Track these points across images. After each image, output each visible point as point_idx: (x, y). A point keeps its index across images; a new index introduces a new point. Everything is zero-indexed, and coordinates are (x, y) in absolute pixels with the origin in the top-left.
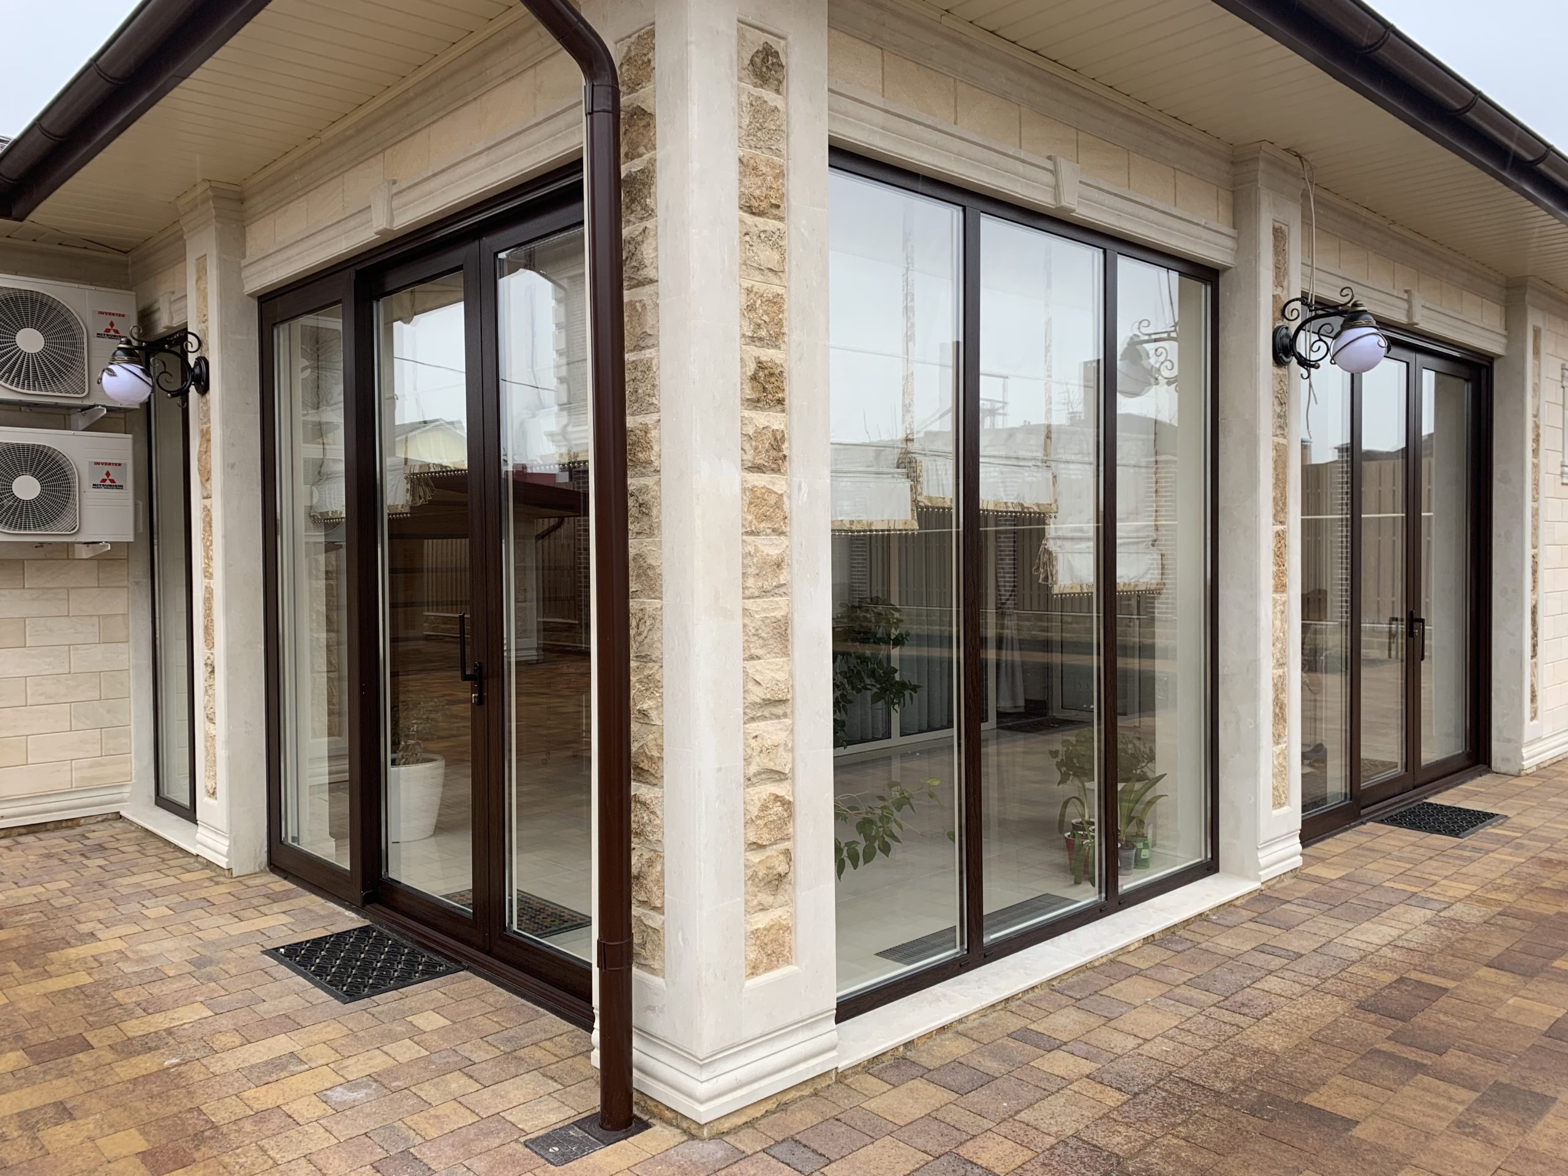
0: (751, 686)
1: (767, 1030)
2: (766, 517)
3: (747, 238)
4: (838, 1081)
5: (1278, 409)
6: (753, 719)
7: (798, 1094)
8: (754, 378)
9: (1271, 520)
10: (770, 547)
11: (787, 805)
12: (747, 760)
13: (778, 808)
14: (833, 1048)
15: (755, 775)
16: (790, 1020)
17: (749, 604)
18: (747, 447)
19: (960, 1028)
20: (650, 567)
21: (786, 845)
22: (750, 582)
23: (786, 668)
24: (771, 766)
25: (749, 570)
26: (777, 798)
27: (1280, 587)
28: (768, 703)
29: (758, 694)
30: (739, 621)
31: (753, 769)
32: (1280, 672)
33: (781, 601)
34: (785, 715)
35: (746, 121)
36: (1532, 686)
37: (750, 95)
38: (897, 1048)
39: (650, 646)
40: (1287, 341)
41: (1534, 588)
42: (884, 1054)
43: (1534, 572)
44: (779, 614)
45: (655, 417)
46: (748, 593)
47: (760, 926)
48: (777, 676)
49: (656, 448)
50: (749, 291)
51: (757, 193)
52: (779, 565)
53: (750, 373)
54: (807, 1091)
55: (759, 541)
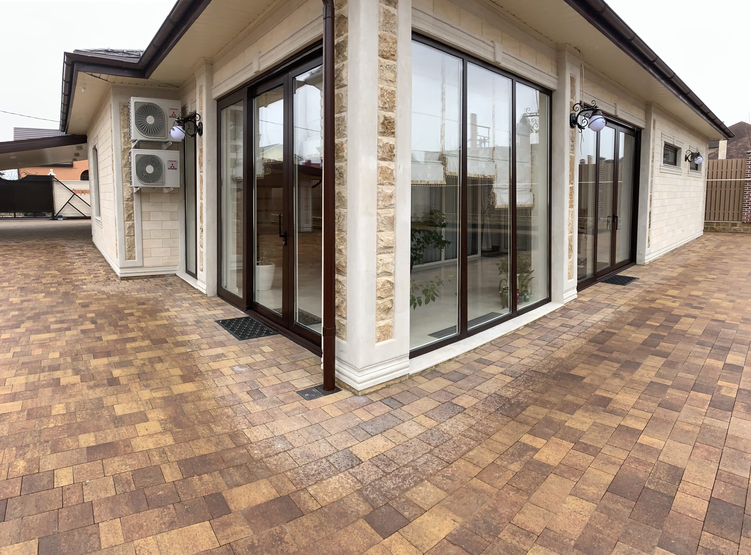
0: (379, 241)
1: (383, 360)
2: (386, 178)
3: (381, 68)
4: (409, 378)
6: (380, 253)
7: (394, 382)
8: (383, 123)
9: (568, 183)
10: (388, 190)
11: (392, 284)
12: (378, 268)
13: (388, 285)
14: (408, 366)
15: (380, 273)
16: (391, 357)
17: (379, 211)
18: (380, 151)
19: (456, 359)
20: (343, 197)
21: (391, 298)
22: (380, 203)
23: (393, 235)
24: (386, 270)
25: (380, 198)
26: (388, 282)
27: (571, 206)
28: (386, 248)
29: (382, 244)
30: (375, 218)
31: (380, 271)
32: (571, 235)
33: (392, 211)
34: (392, 252)
35: (382, 19)
37: (383, 8)
38: (432, 367)
39: (343, 226)
40: (574, 119)
42: (427, 369)
44: (390, 215)
45: (345, 139)
46: (379, 207)
47: (381, 325)
48: (390, 238)
49: (346, 151)
50: (382, 89)
51: (386, 49)
52: (391, 197)
53: (381, 122)
54: (397, 381)
55: (384, 187)
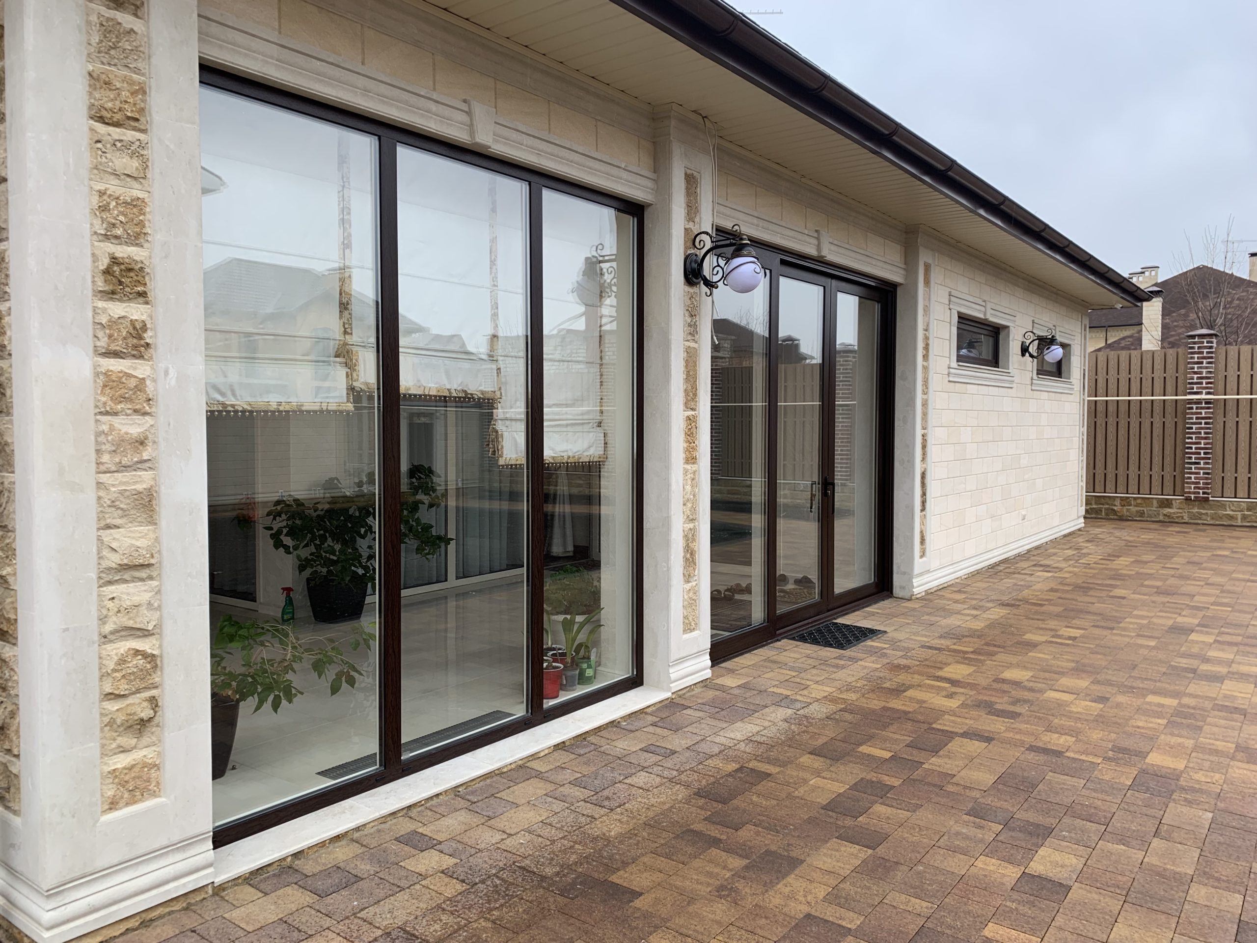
0: (106, 553)
1: (127, 858)
2: (124, 399)
3: (99, 145)
4: (215, 894)
5: (689, 320)
6: (110, 583)
7: (168, 910)
8: (107, 272)
9: (682, 407)
10: (132, 427)
11: (151, 658)
12: (103, 620)
13: (140, 661)
14: (210, 865)
15: (112, 633)
16: (157, 846)
17: (104, 478)
18: (100, 334)
19: (356, 835)
20: (7, 444)
21: (153, 692)
22: (106, 458)
23: (152, 536)
24: (131, 624)
25: (104, 447)
26: (137, 652)
27: (691, 459)
28: (125, 567)
29: (114, 560)
30: (90, 495)
31: (108, 628)
33: (147, 475)
34: (151, 578)
35: (95, 39)
36: (921, 532)
37: (100, 15)
38: (284, 859)
39: (8, 517)
40: (695, 266)
41: (923, 459)
42: (269, 865)
43: (924, 447)
44: (140, 487)
45: (7, 304)
46: (103, 468)
47: (119, 766)
48: (138, 544)
50: (102, 193)
51: (110, 105)
52: (142, 443)
53: (102, 268)
54: (177, 907)
55: (116, 421)
